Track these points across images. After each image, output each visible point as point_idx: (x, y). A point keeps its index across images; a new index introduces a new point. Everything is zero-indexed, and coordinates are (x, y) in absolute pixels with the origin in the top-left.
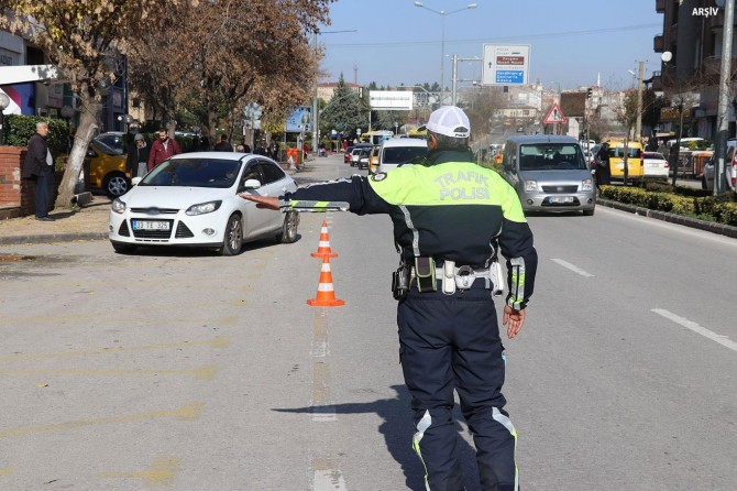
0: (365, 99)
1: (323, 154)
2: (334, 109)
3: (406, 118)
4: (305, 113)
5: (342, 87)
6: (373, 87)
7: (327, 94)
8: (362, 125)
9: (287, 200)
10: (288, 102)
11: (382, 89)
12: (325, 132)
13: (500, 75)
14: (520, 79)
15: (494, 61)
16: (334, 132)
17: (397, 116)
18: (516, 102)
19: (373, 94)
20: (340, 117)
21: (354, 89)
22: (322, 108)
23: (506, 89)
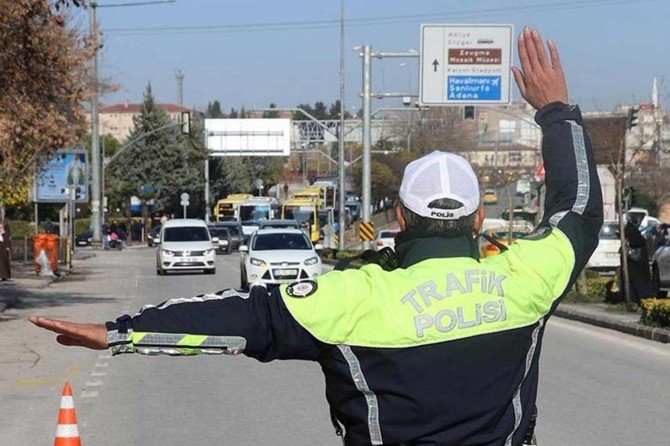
0: (196, 136)
1: (114, 245)
2: (136, 156)
3: (280, 171)
4: (74, 165)
5: (149, 113)
6: (215, 112)
7: (121, 127)
8: (192, 187)
9: (123, 330)
10: (34, 142)
11: (234, 116)
12: (117, 200)
13: (455, 86)
14: (494, 93)
15: (443, 58)
16: (135, 201)
17: (260, 167)
18: (496, 137)
19: (211, 124)
20: (148, 171)
21: (174, 116)
22: (110, 153)
23: (469, 112)
